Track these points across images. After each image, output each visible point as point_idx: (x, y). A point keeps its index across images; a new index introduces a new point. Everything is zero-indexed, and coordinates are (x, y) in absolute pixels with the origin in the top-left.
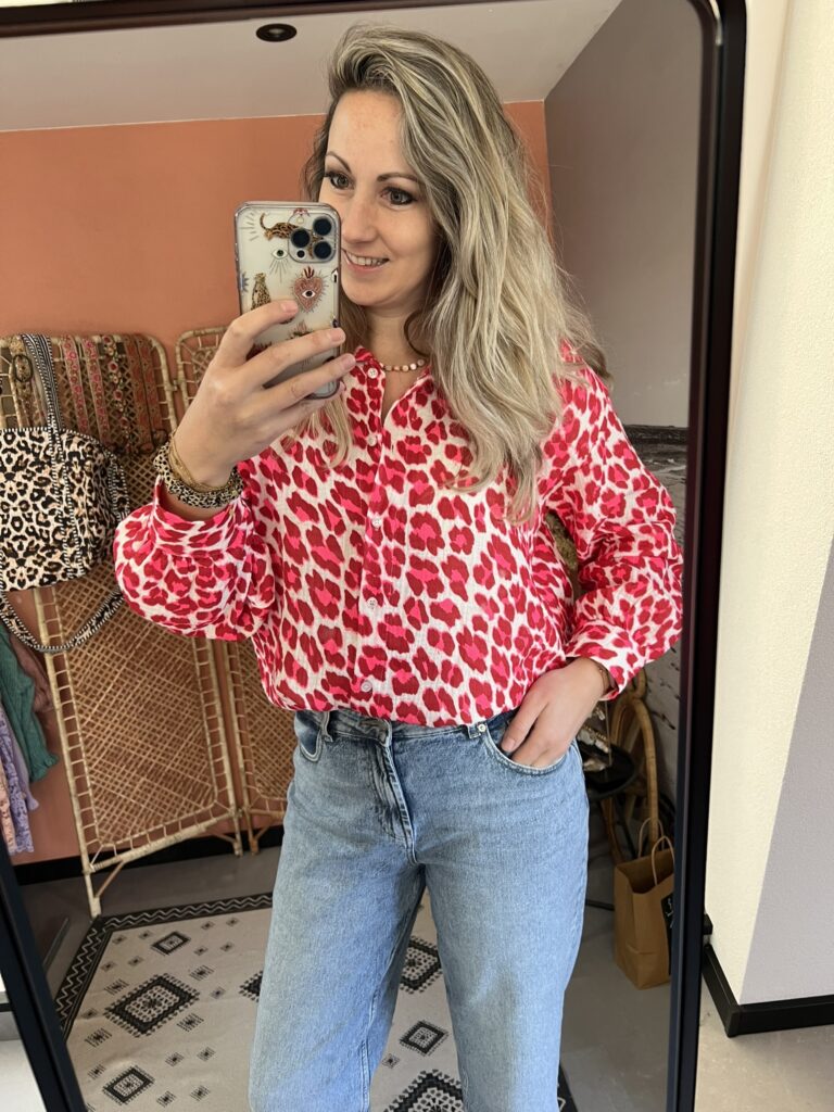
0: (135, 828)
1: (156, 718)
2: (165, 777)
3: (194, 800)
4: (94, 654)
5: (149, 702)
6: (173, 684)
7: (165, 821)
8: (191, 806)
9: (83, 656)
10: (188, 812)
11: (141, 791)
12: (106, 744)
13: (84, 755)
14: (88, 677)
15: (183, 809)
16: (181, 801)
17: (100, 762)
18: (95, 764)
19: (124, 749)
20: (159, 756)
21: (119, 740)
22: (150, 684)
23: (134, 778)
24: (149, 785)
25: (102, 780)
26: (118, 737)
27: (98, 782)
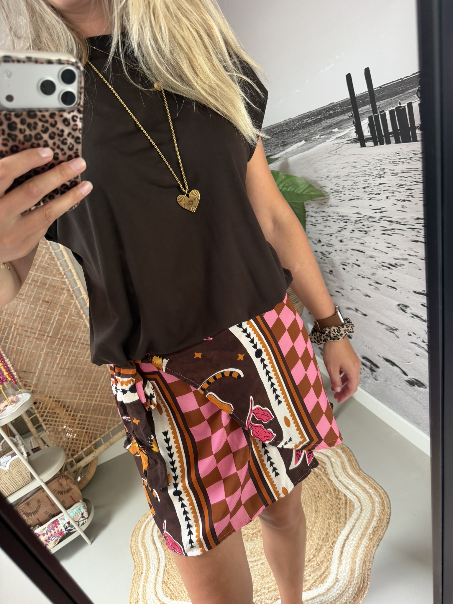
0: (83, 445)
1: (76, 376)
2: (92, 410)
3: (115, 417)
4: (22, 347)
5: (69, 366)
6: (81, 351)
7: (101, 435)
8: (114, 421)
9: (15, 350)
10: (114, 425)
11: (80, 422)
13: (36, 411)
14: (23, 362)
15: (110, 424)
16: (107, 420)
17: (48, 413)
18: (45, 414)
19: (61, 400)
20: (85, 398)
22: (66, 355)
23: (73, 416)
24: (84, 417)
27: (51, 425)
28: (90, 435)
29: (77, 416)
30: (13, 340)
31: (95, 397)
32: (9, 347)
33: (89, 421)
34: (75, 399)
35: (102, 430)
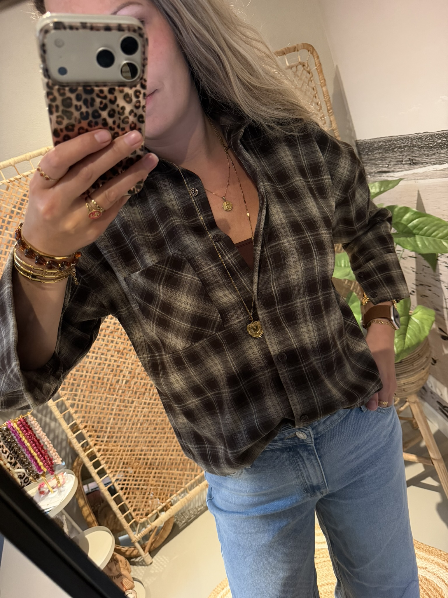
4: (92, 402)
7: (177, 491)
8: (192, 475)
10: (191, 480)
12: (121, 459)
13: (108, 471)
15: (187, 479)
16: (184, 475)
17: (120, 471)
20: (160, 453)
21: (129, 453)
23: (147, 473)
24: (159, 473)
25: (126, 482)
26: (128, 451)
27: (123, 484)
28: (166, 492)
29: (151, 473)
30: (82, 396)
31: (171, 450)
32: (78, 405)
33: (165, 478)
34: (150, 455)
35: (179, 485)
